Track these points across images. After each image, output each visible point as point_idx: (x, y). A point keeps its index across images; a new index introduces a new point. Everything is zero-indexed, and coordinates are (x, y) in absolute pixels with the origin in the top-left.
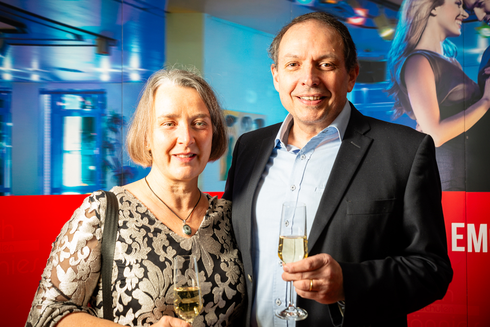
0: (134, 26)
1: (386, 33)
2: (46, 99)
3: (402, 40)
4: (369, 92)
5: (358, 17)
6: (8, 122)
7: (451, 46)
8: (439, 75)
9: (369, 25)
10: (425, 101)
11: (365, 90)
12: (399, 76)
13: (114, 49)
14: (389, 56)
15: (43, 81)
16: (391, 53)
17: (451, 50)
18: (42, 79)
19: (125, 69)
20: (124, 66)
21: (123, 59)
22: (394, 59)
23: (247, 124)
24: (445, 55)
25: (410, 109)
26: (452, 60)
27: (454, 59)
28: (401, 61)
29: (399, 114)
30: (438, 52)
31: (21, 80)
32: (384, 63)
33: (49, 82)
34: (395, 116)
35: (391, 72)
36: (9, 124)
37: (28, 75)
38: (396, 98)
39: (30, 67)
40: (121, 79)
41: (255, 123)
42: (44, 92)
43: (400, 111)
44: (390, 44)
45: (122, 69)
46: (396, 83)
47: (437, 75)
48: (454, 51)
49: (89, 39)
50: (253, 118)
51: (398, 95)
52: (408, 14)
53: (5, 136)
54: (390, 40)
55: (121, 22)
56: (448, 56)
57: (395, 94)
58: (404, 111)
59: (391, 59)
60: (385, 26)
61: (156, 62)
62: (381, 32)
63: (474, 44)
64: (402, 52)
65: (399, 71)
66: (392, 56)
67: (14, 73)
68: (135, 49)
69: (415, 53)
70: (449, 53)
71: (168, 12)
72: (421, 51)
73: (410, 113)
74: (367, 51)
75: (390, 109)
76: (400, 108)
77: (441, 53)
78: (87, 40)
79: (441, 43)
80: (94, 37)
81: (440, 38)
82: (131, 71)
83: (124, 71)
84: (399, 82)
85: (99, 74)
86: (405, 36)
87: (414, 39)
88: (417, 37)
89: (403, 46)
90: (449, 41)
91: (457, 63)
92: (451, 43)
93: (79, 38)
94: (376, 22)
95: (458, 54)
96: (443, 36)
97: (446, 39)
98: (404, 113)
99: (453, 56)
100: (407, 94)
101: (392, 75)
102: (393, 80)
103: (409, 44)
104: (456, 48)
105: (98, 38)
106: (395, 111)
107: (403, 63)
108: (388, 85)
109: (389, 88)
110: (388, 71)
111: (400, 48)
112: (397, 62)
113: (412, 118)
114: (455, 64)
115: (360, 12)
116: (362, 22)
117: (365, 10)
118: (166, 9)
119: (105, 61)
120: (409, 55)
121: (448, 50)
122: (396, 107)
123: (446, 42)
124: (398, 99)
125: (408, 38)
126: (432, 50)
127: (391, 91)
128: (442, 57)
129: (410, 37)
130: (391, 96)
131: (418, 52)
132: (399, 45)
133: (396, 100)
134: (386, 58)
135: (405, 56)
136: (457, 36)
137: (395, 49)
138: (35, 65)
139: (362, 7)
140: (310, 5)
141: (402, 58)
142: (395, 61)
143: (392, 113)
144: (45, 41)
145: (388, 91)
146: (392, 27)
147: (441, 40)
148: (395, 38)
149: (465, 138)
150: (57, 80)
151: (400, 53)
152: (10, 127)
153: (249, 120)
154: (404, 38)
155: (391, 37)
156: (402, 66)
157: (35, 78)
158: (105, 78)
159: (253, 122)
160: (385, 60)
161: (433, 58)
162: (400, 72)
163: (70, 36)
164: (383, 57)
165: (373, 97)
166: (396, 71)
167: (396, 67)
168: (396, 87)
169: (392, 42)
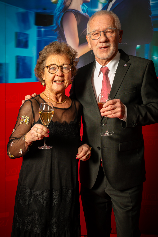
3: (61, 4)
4: (45, 31)
7: (85, 7)
8: (79, 22)
10: (72, 36)
11: (43, 29)
12: (60, 22)
14: (55, 12)
16: (56, 10)
17: (85, 9)
22: (58, 14)
24: (83, 12)
25: (65, 40)
26: (85, 14)
27: (86, 14)
28: (61, 15)
30: (79, 10)
32: (53, 15)
35: (56, 20)
44: (56, 6)
46: (58, 26)
48: (86, 10)
51: (59, 32)
54: (56, 4)
56: (84, 13)
57: (58, 32)
58: (62, 40)
59: (56, 13)
63: (96, 6)
64: (62, 10)
65: (60, 20)
66: (57, 12)
69: (68, 10)
70: (84, 11)
72: (71, 10)
74: (44, 9)
75: (55, 39)
76: (60, 39)
77: (81, 11)
79: (81, 6)
81: (80, 3)
84: (60, 26)
86: (63, 1)
87: (67, 3)
88: (69, 2)
89: (62, 7)
90: (84, 5)
91: (88, 16)
92: (86, 6)
95: (89, 12)
96: (82, 2)
97: (83, 4)
99: (86, 13)
100: (64, 32)
101: (56, 22)
102: (57, 24)
104: (87, 8)
108: (54, 27)
109: (55, 28)
110: (54, 20)
111: (61, 8)
112: (59, 15)
114: (87, 17)
120: (65, 12)
121: (84, 9)
122: (58, 38)
123: (83, 5)
124: (59, 34)
125: (65, 3)
126: (76, 9)
127: (56, 30)
128: (81, 13)
129: (66, 2)
130: (55, 33)
131: (69, 10)
132: (60, 6)
133: (58, 35)
134: (54, 13)
135: (63, 12)
136: (89, 2)
137: (58, 9)
141: (61, 13)
142: (58, 15)
145: (54, 30)
147: (80, 4)
148: (58, 3)
149: (90, 53)
151: (60, 10)
154: (63, 3)
155: (56, 2)
156: (61, 17)
160: (53, 14)
161: (76, 13)
164: (52, 12)
165: (47, 33)
166: (58, 20)
167: (58, 18)
168: (58, 28)
169: (56, 5)
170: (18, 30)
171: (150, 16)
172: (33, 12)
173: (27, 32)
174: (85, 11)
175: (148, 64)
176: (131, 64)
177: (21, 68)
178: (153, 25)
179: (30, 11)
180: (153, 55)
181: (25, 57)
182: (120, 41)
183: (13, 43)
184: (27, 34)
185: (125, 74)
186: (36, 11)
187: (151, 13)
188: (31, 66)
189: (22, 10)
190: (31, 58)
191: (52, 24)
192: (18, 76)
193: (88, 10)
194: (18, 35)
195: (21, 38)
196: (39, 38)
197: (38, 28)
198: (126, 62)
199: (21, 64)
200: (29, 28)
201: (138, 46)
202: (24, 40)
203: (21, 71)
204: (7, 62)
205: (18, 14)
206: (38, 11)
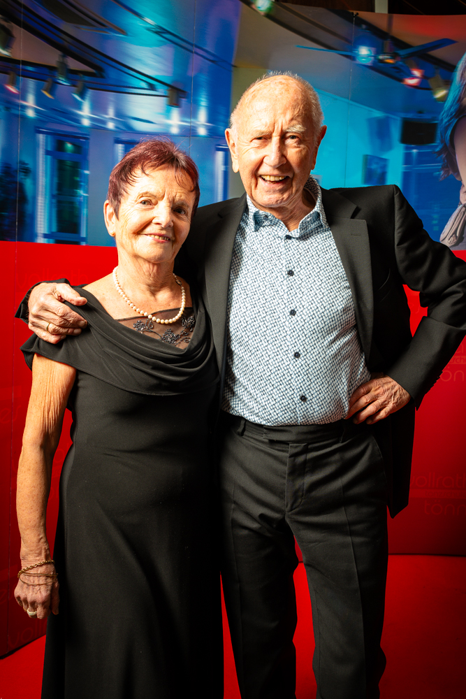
0: (203, 78)
1: (440, 94)
2: (120, 147)
3: (454, 101)
4: (419, 154)
5: (414, 77)
6: (85, 170)
9: (424, 86)
11: (415, 151)
12: (448, 138)
13: (184, 101)
14: (440, 118)
15: (118, 129)
16: (443, 115)
18: (117, 127)
19: (193, 122)
20: (192, 120)
21: (191, 113)
22: (445, 120)
25: (456, 171)
28: (451, 123)
29: (446, 176)
31: (98, 126)
33: (124, 132)
34: (441, 177)
35: (441, 133)
36: (87, 172)
37: (104, 122)
39: (107, 114)
40: (189, 132)
42: (118, 141)
43: (447, 172)
45: (190, 122)
46: (445, 144)
49: (161, 90)
51: (446, 156)
52: (462, 75)
53: (82, 184)
55: (192, 73)
57: (443, 156)
58: (451, 172)
59: (442, 120)
60: (439, 87)
61: (222, 118)
62: (434, 93)
64: (454, 114)
65: (449, 132)
66: (444, 118)
67: (92, 119)
68: (203, 102)
71: (235, 66)
73: (456, 174)
74: (420, 112)
76: (447, 169)
78: (160, 90)
80: (166, 87)
82: (199, 125)
83: (192, 124)
84: (448, 144)
85: (169, 126)
86: (458, 97)
89: (455, 108)
93: (152, 87)
94: (431, 83)
98: (451, 174)
100: (455, 156)
101: (442, 136)
102: (443, 141)
103: (461, 106)
105: (170, 88)
106: (442, 172)
107: (454, 124)
108: (437, 146)
109: (438, 149)
110: (439, 133)
111: (452, 110)
112: (448, 124)
113: (458, 179)
115: (417, 73)
116: (418, 83)
117: (421, 71)
118: (233, 63)
119: (175, 113)
120: (460, 117)
122: (443, 168)
124: (446, 161)
125: (460, 99)
127: (440, 153)
129: (463, 98)
130: (439, 157)
132: (451, 107)
133: (444, 161)
134: (438, 120)
135: (457, 117)
137: (447, 110)
138: (111, 113)
139: (418, 68)
140: (370, 65)
141: (453, 120)
142: (446, 123)
143: (439, 174)
144: (121, 89)
145: (437, 152)
146: (445, 89)
148: (448, 99)
150: (130, 129)
151: (451, 114)
152: (87, 175)
154: (457, 100)
155: (444, 99)
156: (452, 128)
157: (111, 126)
158: (175, 131)
160: (436, 122)
162: (449, 134)
163: (144, 85)
164: (434, 119)
165: (422, 158)
166: (446, 133)
167: (446, 128)
168: (445, 149)
169: (444, 104)
170: (369, 153)
172: (399, 118)
173: (384, 157)
179: (393, 116)
183: (358, 175)
184: (385, 160)
186: (403, 115)
189: (378, 114)
191: (433, 141)
194: (368, 160)
195: (374, 166)
196: (406, 168)
197: (407, 148)
200: (390, 147)
202: (379, 171)
205: (370, 121)
206: (408, 117)
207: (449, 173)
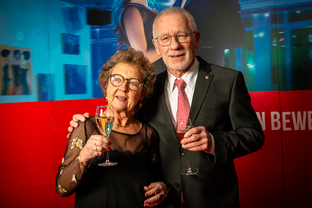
4: (101, 32)
10: (138, 37)
11: (98, 30)
12: (120, 21)
14: (113, 7)
16: (114, 5)
17: (152, 3)
22: (116, 9)
23: (17, 55)
24: (149, 6)
25: (128, 43)
26: (153, 10)
28: (121, 11)
29: (121, 46)
30: (144, 5)
32: (110, 11)
34: (118, 47)
35: (114, 18)
38: (119, 35)
41: (23, 54)
46: (118, 25)
47: (144, 20)
48: (154, 4)
50: (22, 51)
51: (119, 33)
56: (151, 8)
57: (118, 33)
58: (124, 44)
59: (114, 9)
64: (122, 5)
65: (120, 17)
66: (115, 7)
69: (130, 5)
72: (134, 4)
73: (128, 45)
74: (99, 4)
75: (115, 42)
76: (121, 42)
77: (147, 5)
84: (120, 25)
98: (124, 45)
99: (154, 8)
100: (126, 33)
101: (115, 20)
102: (116, 23)
104: (155, 2)
106: (118, 44)
107: (123, 11)
108: (112, 27)
109: (113, 28)
111: (120, 2)
112: (118, 11)
114: (156, 13)
120: (126, 7)
122: (119, 41)
124: (120, 36)
126: (141, 3)
127: (115, 31)
128: (147, 8)
130: (115, 34)
131: (132, 5)
132: (120, 0)
133: (119, 36)
134: (111, 9)
135: (124, 7)
137: (117, 3)
141: (121, 8)
142: (117, 11)
143: (117, 45)
145: (113, 30)
151: (120, 5)
153: (19, 52)
156: (121, 14)
159: (22, 54)
161: (141, 8)
162: (120, 18)
164: (109, 8)
165: (103, 35)
166: (118, 17)
167: (118, 14)
168: (118, 28)
170: (65, 31)
171: (239, 12)
172: (84, 8)
173: (76, 34)
174: (152, 6)
175: (236, 75)
176: (213, 76)
177: (71, 80)
178: (243, 23)
179: (79, 7)
180: (247, 63)
181: (76, 66)
182: (197, 46)
183: (59, 48)
184: (77, 36)
185: (207, 89)
186: (87, 6)
187: (240, 8)
188: (84, 78)
189: (69, 5)
190: (84, 67)
191: (109, 23)
192: (68, 91)
193: (156, 4)
194: (64, 37)
195: (69, 41)
196: (93, 41)
197: (92, 28)
198: (208, 73)
199: (71, 75)
200: (80, 28)
201: (226, 51)
202: (74, 44)
203: (71, 84)
204: (52, 72)
205: (63, 10)
206: (91, 7)
207: (123, 45)
